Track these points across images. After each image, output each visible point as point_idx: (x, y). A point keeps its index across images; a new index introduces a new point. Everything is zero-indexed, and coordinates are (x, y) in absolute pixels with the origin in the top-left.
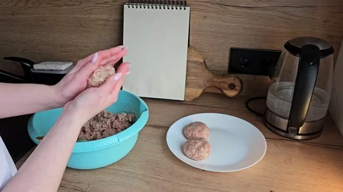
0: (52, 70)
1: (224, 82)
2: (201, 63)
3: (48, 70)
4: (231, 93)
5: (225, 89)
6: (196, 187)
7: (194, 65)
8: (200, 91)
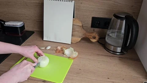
0: (13, 25)
1: (90, 35)
2: (81, 26)
3: (12, 25)
4: (94, 41)
5: (91, 39)
6: (77, 77)
7: (77, 27)
8: (80, 39)
